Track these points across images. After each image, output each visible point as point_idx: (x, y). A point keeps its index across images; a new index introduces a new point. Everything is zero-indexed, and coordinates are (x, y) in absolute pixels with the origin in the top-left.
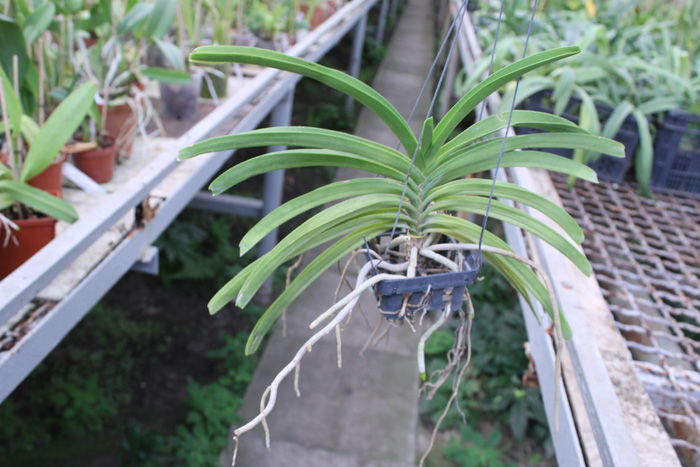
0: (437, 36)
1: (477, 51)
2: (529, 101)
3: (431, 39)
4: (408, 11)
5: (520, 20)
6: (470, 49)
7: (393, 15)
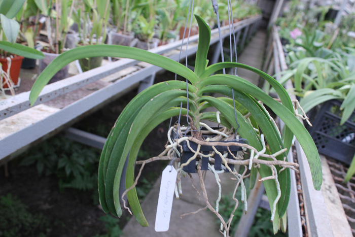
0: (264, 59)
1: (284, 67)
2: (319, 107)
3: (261, 60)
4: (251, 45)
5: (317, 48)
6: (280, 66)
7: (242, 45)
